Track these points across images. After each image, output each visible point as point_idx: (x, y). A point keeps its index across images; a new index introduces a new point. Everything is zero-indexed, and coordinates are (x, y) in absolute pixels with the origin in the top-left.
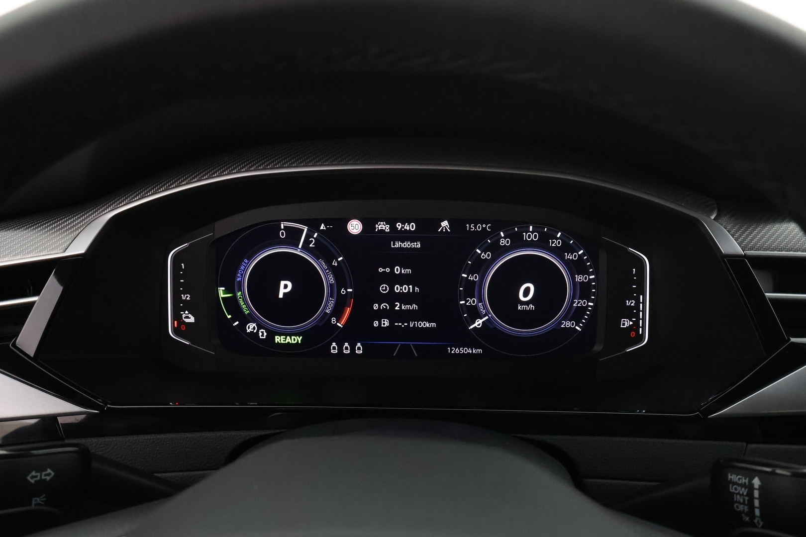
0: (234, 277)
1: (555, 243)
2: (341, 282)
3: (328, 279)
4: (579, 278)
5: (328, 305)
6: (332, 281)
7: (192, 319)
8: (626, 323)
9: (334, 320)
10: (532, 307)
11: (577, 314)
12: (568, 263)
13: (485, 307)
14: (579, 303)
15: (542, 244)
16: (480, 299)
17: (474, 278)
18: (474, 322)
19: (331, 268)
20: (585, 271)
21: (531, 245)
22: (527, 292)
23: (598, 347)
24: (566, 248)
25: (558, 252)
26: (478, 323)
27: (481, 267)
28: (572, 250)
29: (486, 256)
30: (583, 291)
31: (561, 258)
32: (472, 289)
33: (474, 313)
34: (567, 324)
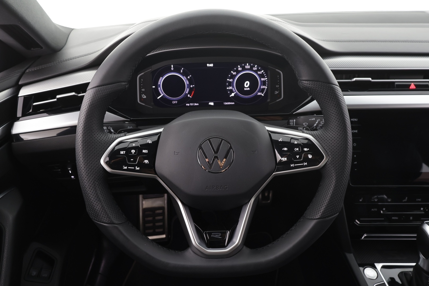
0: (158, 83)
1: (255, 69)
2: (191, 84)
3: (186, 83)
4: (262, 79)
5: (187, 91)
6: (188, 83)
7: (145, 97)
8: (277, 92)
9: (189, 96)
10: (249, 89)
11: (262, 91)
12: (259, 75)
13: (235, 89)
14: (262, 87)
15: (251, 69)
16: (233, 87)
17: (231, 80)
18: (231, 94)
19: (188, 79)
20: (264, 77)
21: (248, 69)
22: (247, 84)
23: (269, 100)
24: (258, 70)
25: (256, 71)
26: (233, 95)
27: (233, 77)
28: (260, 71)
29: (234, 73)
30: (264, 83)
31: (257, 73)
32: (230, 84)
33: (231, 91)
34: (259, 94)
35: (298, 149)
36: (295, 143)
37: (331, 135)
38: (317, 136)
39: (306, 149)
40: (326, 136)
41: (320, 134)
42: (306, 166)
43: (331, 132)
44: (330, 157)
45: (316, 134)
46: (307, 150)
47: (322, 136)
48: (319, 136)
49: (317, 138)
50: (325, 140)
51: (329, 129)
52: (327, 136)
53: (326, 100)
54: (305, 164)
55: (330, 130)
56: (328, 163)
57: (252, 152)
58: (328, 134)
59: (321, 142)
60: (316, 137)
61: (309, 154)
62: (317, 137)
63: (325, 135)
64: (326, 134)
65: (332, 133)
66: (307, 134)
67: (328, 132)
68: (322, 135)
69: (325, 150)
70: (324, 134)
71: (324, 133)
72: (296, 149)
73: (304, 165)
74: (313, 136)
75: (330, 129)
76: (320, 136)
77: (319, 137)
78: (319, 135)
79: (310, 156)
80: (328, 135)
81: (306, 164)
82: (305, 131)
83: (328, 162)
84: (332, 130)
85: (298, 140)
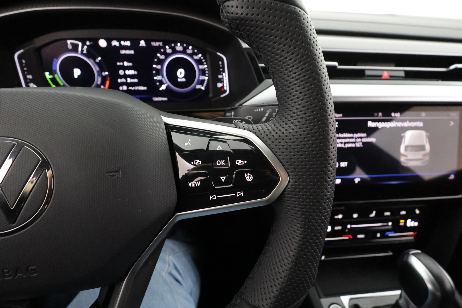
1: (189, 51)
2: (102, 70)
3: (95, 69)
4: (201, 67)
5: (98, 80)
6: (98, 69)
8: (220, 85)
9: (102, 87)
10: (184, 80)
11: (202, 82)
12: (196, 61)
13: (165, 79)
14: (202, 78)
15: (184, 52)
16: (163, 77)
17: (159, 67)
18: (161, 87)
19: (96, 63)
20: (202, 64)
21: (180, 52)
22: (181, 73)
23: (211, 95)
24: (194, 54)
25: (191, 55)
26: (163, 87)
27: (161, 62)
28: (197, 54)
29: (162, 57)
30: (203, 72)
31: (192, 58)
32: (159, 72)
33: (161, 83)
34: (198, 87)
35: (223, 162)
36: (218, 149)
37: (293, 129)
38: (265, 132)
39: (240, 161)
40: (283, 133)
41: (270, 128)
42: (241, 199)
43: (292, 123)
44: (292, 179)
45: (261, 129)
46: (243, 164)
47: (273, 133)
48: (267, 133)
49: (264, 138)
50: (280, 141)
51: (288, 117)
52: (284, 131)
53: (281, 46)
54: (239, 194)
55: (290, 119)
56: (287, 190)
57: (107, 174)
58: (286, 127)
59: (272, 146)
60: (261, 134)
61: (247, 172)
62: (264, 135)
63: (280, 130)
64: (283, 127)
65: (296, 126)
66: (245, 129)
67: (286, 124)
68: (274, 130)
69: (281, 162)
70: (277, 128)
71: (278, 125)
72: (219, 163)
73: (238, 196)
74: (255, 133)
75: (292, 117)
76: (271, 133)
77: (267, 135)
78: (268, 130)
79: (249, 178)
80: (286, 130)
81: (242, 193)
82: (241, 125)
83: (289, 188)
84: (295, 119)
85: (225, 142)
